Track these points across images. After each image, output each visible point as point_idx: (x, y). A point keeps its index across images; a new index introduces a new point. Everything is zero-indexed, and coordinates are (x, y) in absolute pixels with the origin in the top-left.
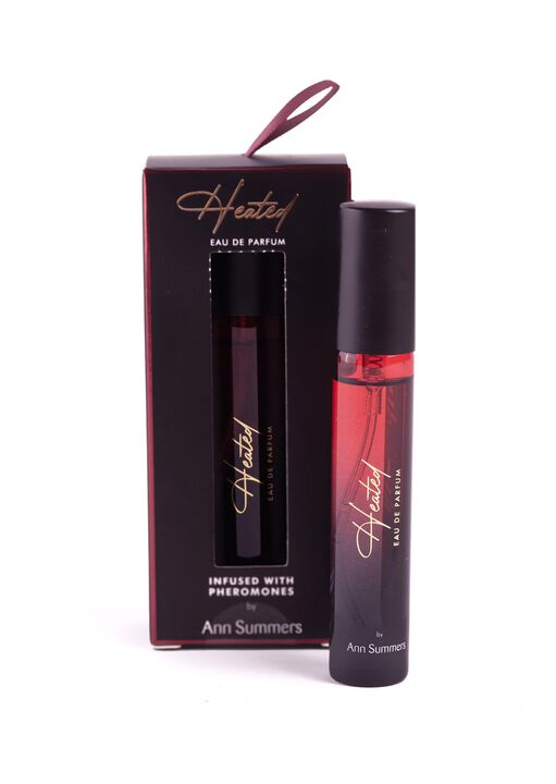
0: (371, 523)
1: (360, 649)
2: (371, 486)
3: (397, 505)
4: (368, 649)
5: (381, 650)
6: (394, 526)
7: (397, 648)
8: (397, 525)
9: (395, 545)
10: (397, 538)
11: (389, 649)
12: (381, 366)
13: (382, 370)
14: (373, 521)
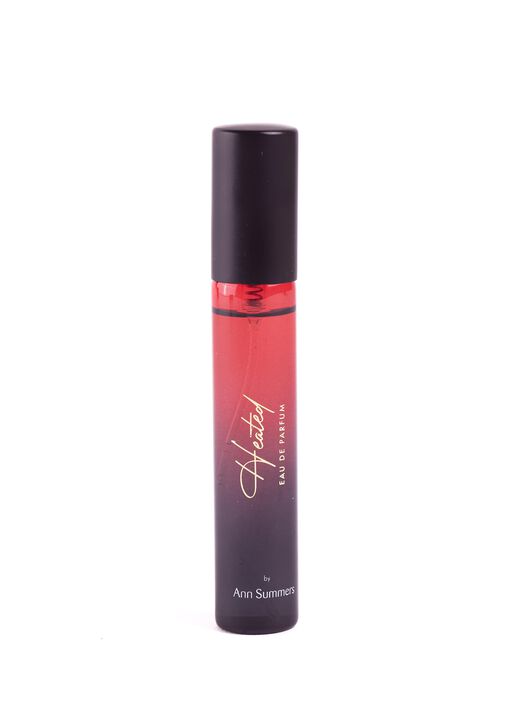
0: (255, 461)
1: (247, 595)
2: (254, 422)
3: (281, 442)
4: (254, 594)
5: (269, 595)
6: (279, 464)
7: (285, 592)
8: (282, 463)
9: (281, 484)
10: (282, 476)
11: (277, 593)
12: (261, 298)
13: (262, 301)
14: (257, 459)
